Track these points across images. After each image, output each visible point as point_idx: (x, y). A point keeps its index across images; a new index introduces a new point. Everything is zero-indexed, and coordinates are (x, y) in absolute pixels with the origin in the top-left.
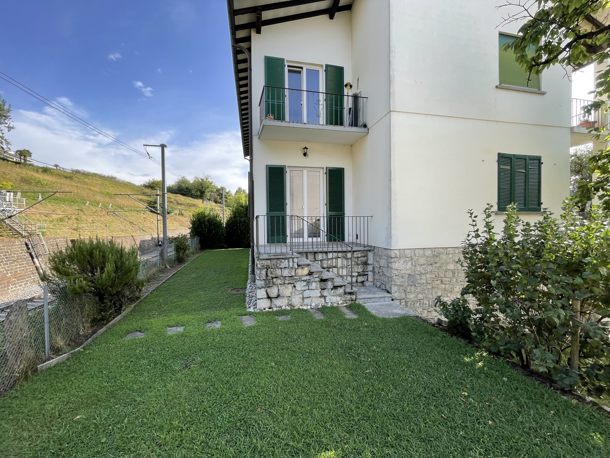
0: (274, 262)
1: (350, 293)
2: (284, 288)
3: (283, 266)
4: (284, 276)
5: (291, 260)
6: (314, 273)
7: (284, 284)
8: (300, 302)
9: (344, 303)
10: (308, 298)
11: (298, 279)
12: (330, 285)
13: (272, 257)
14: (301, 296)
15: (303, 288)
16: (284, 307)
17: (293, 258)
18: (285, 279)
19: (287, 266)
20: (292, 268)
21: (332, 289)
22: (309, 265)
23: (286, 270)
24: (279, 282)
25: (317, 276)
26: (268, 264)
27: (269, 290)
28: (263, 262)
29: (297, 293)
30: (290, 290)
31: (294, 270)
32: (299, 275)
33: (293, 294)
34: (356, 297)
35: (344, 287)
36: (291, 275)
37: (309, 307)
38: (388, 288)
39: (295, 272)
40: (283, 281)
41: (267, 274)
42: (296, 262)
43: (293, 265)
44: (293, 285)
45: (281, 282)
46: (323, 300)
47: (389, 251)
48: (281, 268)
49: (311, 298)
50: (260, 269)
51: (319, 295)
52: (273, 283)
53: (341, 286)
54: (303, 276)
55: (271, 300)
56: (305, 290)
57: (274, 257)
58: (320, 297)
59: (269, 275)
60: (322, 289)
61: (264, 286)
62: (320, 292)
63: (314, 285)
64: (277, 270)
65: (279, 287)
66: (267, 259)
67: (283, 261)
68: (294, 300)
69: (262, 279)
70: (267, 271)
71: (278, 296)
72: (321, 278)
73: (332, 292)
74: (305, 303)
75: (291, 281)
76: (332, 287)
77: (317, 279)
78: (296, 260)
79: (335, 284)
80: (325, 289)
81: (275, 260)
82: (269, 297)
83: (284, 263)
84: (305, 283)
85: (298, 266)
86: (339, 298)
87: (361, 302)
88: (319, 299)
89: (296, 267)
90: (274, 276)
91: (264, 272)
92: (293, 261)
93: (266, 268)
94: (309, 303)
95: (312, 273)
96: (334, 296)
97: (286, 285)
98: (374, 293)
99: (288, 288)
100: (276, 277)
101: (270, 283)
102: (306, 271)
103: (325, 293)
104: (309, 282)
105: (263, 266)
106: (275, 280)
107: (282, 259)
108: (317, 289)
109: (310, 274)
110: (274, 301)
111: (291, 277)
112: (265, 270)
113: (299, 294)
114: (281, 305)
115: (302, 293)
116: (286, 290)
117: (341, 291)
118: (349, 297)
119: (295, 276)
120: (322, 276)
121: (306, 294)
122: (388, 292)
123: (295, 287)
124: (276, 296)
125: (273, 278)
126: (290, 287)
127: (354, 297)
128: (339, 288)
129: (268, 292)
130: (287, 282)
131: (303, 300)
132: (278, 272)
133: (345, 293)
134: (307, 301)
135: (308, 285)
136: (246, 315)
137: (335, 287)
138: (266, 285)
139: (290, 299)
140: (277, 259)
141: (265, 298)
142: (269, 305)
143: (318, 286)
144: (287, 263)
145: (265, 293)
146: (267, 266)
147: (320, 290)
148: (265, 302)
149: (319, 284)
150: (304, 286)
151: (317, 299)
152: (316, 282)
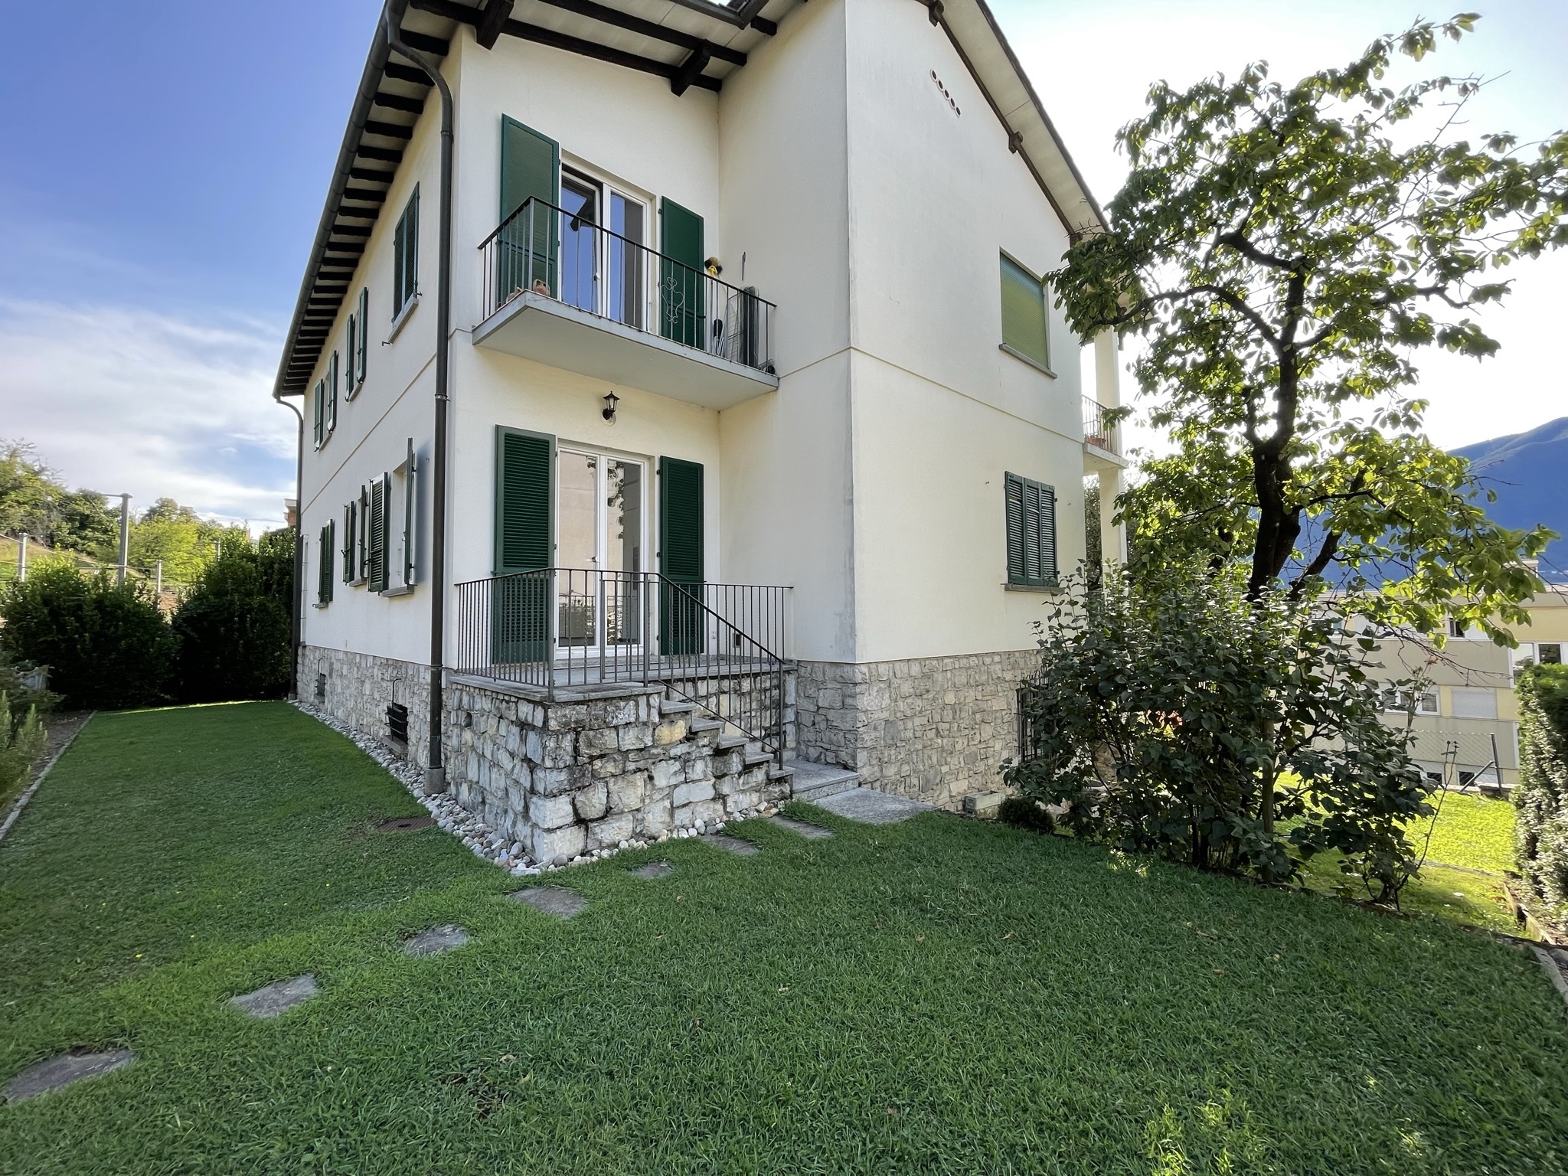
0: (598, 709)
1: (780, 780)
2: (624, 785)
3: (622, 718)
4: (624, 749)
5: (642, 701)
6: (700, 734)
7: (624, 772)
8: (663, 822)
9: (771, 808)
10: (684, 806)
11: (659, 754)
12: (735, 763)
13: (593, 695)
14: (667, 803)
15: (674, 781)
16: (624, 845)
17: (648, 695)
18: (626, 759)
19: (632, 719)
20: (645, 724)
21: (740, 774)
22: (687, 713)
23: (631, 733)
24: (610, 768)
25: (706, 741)
26: (581, 717)
27: (580, 798)
28: (567, 711)
29: (657, 796)
30: (640, 791)
31: (651, 729)
32: (663, 742)
33: (647, 801)
34: (791, 786)
35: (766, 764)
36: (642, 746)
37: (693, 832)
38: (844, 756)
39: (653, 735)
40: (621, 766)
41: (576, 749)
42: (657, 705)
43: (649, 715)
44: (646, 774)
45: (616, 767)
46: (719, 806)
47: (846, 668)
48: (616, 728)
49: (692, 806)
50: (557, 733)
51: (711, 793)
52: (595, 776)
53: (759, 764)
54: (672, 745)
55: (587, 829)
56: (676, 786)
57: (599, 695)
58: (714, 799)
59: (583, 750)
60: (718, 777)
61: (568, 787)
62: (714, 786)
63: (700, 766)
64: (607, 732)
65: (611, 785)
66: (577, 703)
67: (622, 704)
68: (650, 817)
69: (562, 765)
70: (577, 740)
71: (608, 812)
72: (714, 746)
73: (741, 781)
74: (677, 822)
75: (641, 764)
76: (740, 768)
77: (707, 751)
78: (655, 701)
79: (749, 760)
80: (725, 775)
81: (601, 704)
82: (580, 821)
83: (626, 710)
84: (677, 766)
85: (662, 715)
86: (755, 797)
87: (804, 797)
88: (711, 805)
89: (657, 719)
90: (596, 752)
91: (567, 743)
92: (648, 701)
93: (575, 729)
94: (687, 822)
95: (696, 733)
96: (743, 791)
97: (631, 778)
98: (819, 775)
99: (635, 786)
100: (601, 757)
101: (584, 775)
102: (680, 730)
103: (726, 788)
104: (686, 761)
105: (566, 724)
106: (598, 764)
107: (621, 698)
108: (705, 778)
109: (691, 736)
110: (597, 830)
111: (641, 750)
112: (570, 737)
113: (662, 799)
114: (617, 839)
115: (669, 796)
116: (630, 791)
117: (759, 776)
118: (776, 790)
119: (653, 746)
120: (718, 740)
121: (681, 795)
122: (846, 767)
123: (651, 778)
124: (601, 814)
125: (592, 758)
126: (640, 779)
127: (787, 789)
128: (755, 770)
129: (579, 805)
130: (631, 766)
131: (672, 815)
132: (610, 739)
133: (770, 781)
134: (682, 816)
135: (683, 769)
136: (525, 888)
137: (748, 768)
138: (572, 782)
139: (639, 816)
140: (605, 700)
141: (569, 826)
142: (580, 846)
143: (709, 770)
144: (633, 712)
145: (570, 808)
146: (576, 722)
147: (713, 780)
148: (568, 837)
149: (710, 765)
150: (675, 773)
151: (706, 806)
152: (702, 758)
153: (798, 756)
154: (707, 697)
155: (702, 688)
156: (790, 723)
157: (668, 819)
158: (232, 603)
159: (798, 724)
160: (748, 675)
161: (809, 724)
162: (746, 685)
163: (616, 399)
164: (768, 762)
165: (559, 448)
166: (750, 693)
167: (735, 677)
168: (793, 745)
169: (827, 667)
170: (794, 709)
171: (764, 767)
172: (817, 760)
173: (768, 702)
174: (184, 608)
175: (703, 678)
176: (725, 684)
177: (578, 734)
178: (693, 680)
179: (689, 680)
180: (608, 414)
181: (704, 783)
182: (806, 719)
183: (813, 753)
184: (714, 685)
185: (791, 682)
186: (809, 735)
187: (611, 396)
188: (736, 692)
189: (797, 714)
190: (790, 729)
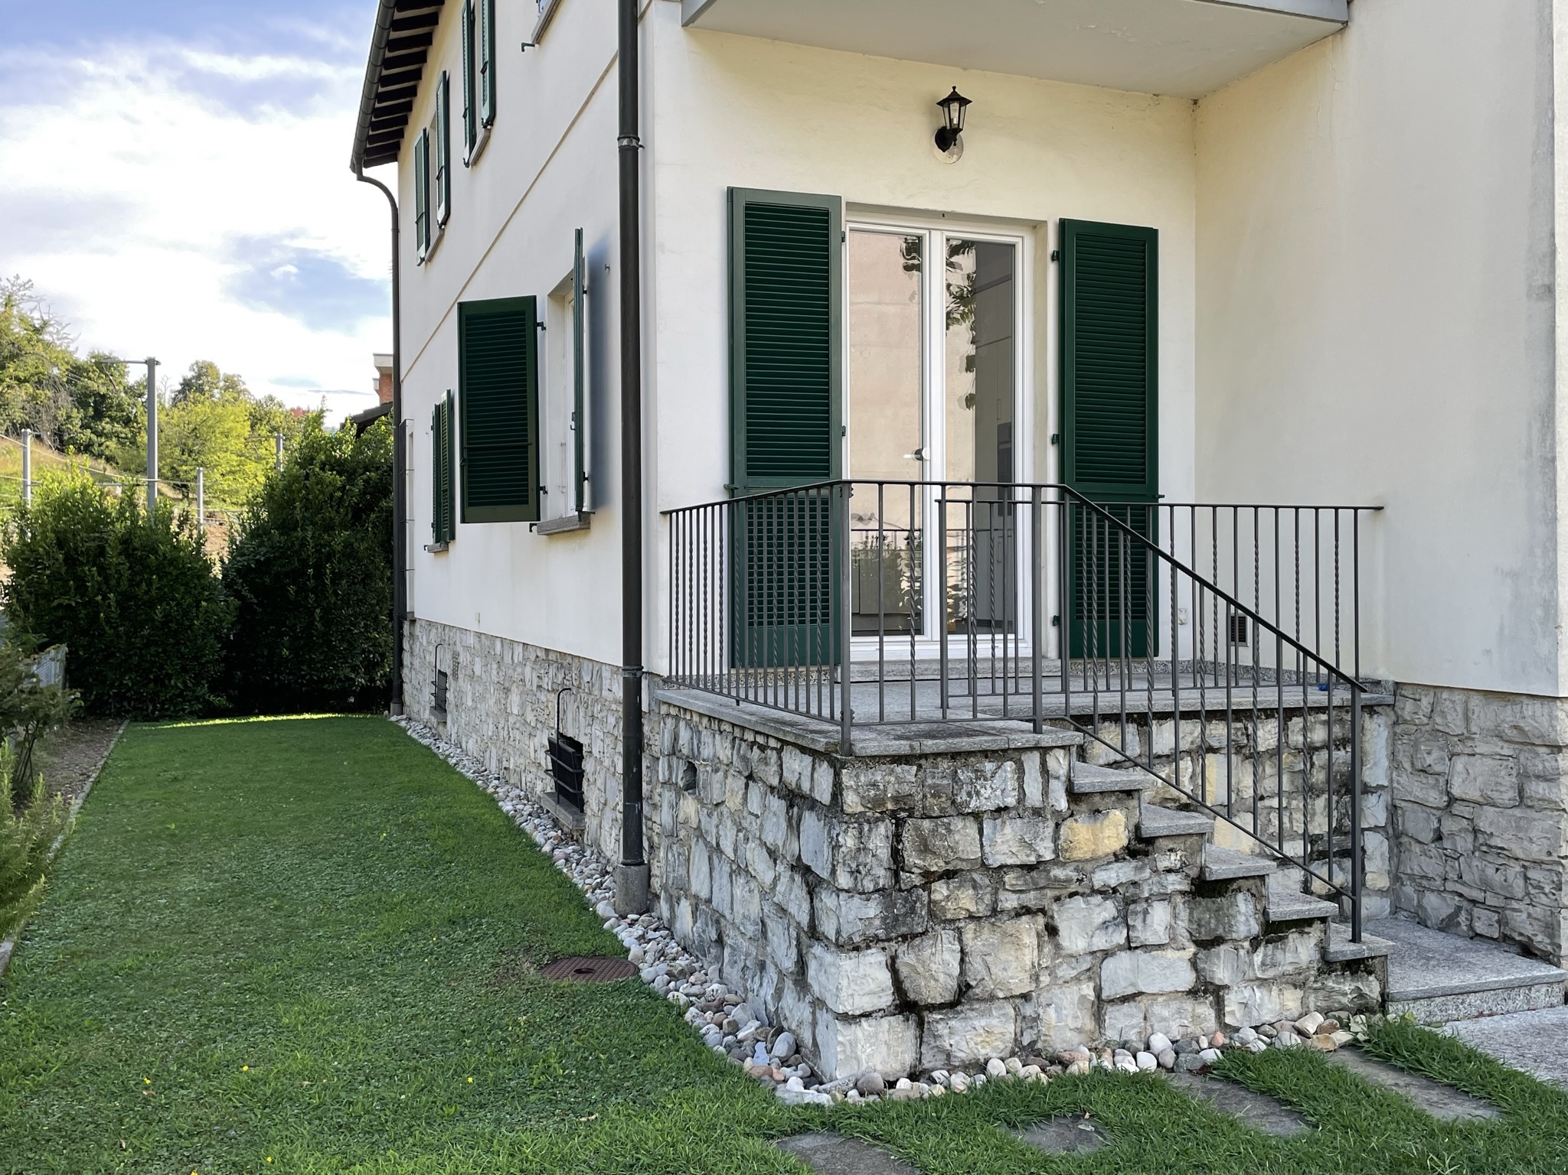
0: (939, 774)
1: (1355, 967)
2: (994, 939)
3: (988, 798)
4: (994, 861)
5: (1032, 762)
6: (1163, 844)
7: (995, 912)
8: (1079, 1030)
9: (1332, 1029)
10: (1125, 999)
11: (1069, 881)
12: (1244, 917)
13: (930, 745)
14: (1088, 990)
15: (1101, 942)
16: (996, 1068)
17: (1044, 751)
18: (998, 885)
19: (1011, 801)
20: (1037, 812)
21: (1255, 943)
22: (1129, 793)
23: (1008, 830)
24: (966, 900)
25: (1173, 860)
26: (906, 789)
27: (907, 958)
28: (879, 775)
29: (1066, 972)
30: (1029, 956)
31: (1051, 824)
32: (1078, 854)
33: (1045, 979)
34: (1384, 984)
35: (1318, 925)
36: (1033, 859)
37: (1147, 1061)
38: (1523, 923)
39: (1056, 839)
40: (987, 899)
41: (896, 854)
42: (1062, 772)
43: (1045, 793)
44: (1041, 920)
45: (979, 900)
46: (1205, 1010)
47: (1531, 708)
48: (977, 816)
49: (1144, 1002)
50: (859, 819)
51: (1186, 979)
52: (935, 914)
53: (1302, 924)
54: (1097, 862)
55: (921, 1024)
56: (1107, 954)
57: (941, 745)
58: (1193, 993)
59: (912, 858)
60: (1199, 943)
61: (881, 933)
62: (1194, 963)
63: (1160, 914)
64: (958, 824)
65: (968, 936)
66: (898, 759)
67: (989, 766)
68: (1050, 1015)
69: (870, 886)
70: (897, 837)
71: (962, 996)
72: (1194, 872)
73: (1258, 958)
74: (1111, 1034)
75: (1031, 899)
76: (1255, 929)
77: (1175, 883)
78: (1058, 763)
79: (1279, 911)
80: (1218, 941)
81: (945, 764)
82: (907, 1006)
83: (997, 780)
84: (1108, 909)
85: (1074, 796)
86: (1292, 1000)
87: (1418, 1013)
88: (1188, 1005)
89: (1063, 804)
90: (936, 865)
91: (879, 840)
92: (1044, 764)
93: (893, 814)
94: (1132, 1036)
95: (1151, 841)
96: (1263, 982)
97: (1009, 926)
98: (1452, 961)
99: (1018, 944)
100: (948, 875)
101: (913, 910)
102: (1114, 830)
103: (1221, 971)
104: (1129, 901)
105: (878, 802)
106: (940, 890)
107: (986, 754)
108: (1173, 942)
109: (1140, 846)
110: (942, 1029)
111: (1029, 868)
112: (884, 829)
113: (1077, 979)
114: (982, 1052)
115: (1092, 974)
116: (1007, 955)
117: (1302, 950)
118: (1345, 987)
119: (1055, 862)
120: (1202, 859)
121: (1119, 974)
122: (1527, 951)
123: (1052, 931)
124: (948, 997)
125: (929, 877)
126: (1028, 929)
127: (1372, 988)
128: (1293, 937)
129: (904, 971)
130: (1009, 901)
131: (1099, 1017)
132: (964, 839)
133: (1328, 965)
134: (1121, 1022)
135: (1123, 918)
136: (803, 1130)
137: (1274, 931)
138: (891, 921)
139: (1028, 1010)
140: (954, 755)
141: (885, 1013)
142: (908, 1058)
143: (1182, 925)
144: (1012, 785)
145: (885, 977)
146: (896, 799)
147: (1192, 949)
148: (884, 1036)
149: (1184, 914)
150: (1105, 925)
151: (1174, 1005)
152: (1165, 897)
153: (1396, 910)
154: (1174, 757)
155: (1164, 737)
156: (1375, 829)
157: (1090, 1025)
158: (303, 543)
159: (1395, 834)
160: (1269, 713)
161: (1427, 836)
162: (1267, 734)
163: (964, 102)
164: (1323, 920)
165: (847, 223)
166: (1277, 752)
167: (1240, 715)
168: (1384, 882)
169: (1475, 701)
170: (1386, 797)
171: (1315, 932)
172: (1447, 926)
173: (1319, 777)
174: (237, 552)
175: (1163, 716)
176: (1218, 732)
177: (899, 824)
178: (1142, 720)
179: (1130, 717)
180: (946, 138)
181: (1170, 954)
182: (1418, 825)
183: (1437, 906)
184: (1190, 731)
185: (1376, 734)
186: (1423, 862)
187: (955, 98)
188: (1239, 749)
189: (1393, 810)
190: (1375, 845)
